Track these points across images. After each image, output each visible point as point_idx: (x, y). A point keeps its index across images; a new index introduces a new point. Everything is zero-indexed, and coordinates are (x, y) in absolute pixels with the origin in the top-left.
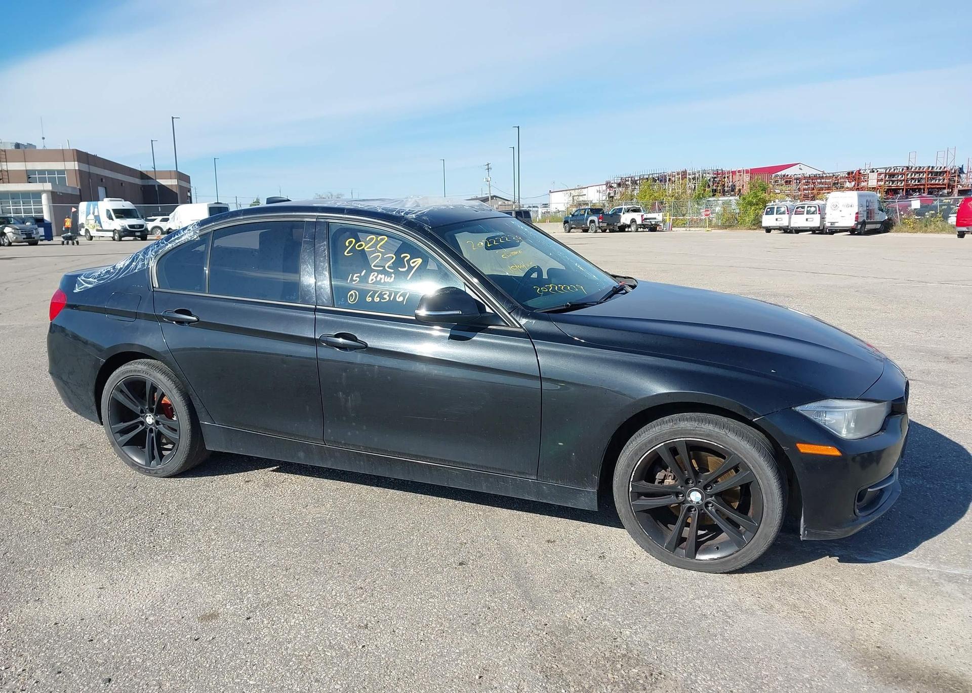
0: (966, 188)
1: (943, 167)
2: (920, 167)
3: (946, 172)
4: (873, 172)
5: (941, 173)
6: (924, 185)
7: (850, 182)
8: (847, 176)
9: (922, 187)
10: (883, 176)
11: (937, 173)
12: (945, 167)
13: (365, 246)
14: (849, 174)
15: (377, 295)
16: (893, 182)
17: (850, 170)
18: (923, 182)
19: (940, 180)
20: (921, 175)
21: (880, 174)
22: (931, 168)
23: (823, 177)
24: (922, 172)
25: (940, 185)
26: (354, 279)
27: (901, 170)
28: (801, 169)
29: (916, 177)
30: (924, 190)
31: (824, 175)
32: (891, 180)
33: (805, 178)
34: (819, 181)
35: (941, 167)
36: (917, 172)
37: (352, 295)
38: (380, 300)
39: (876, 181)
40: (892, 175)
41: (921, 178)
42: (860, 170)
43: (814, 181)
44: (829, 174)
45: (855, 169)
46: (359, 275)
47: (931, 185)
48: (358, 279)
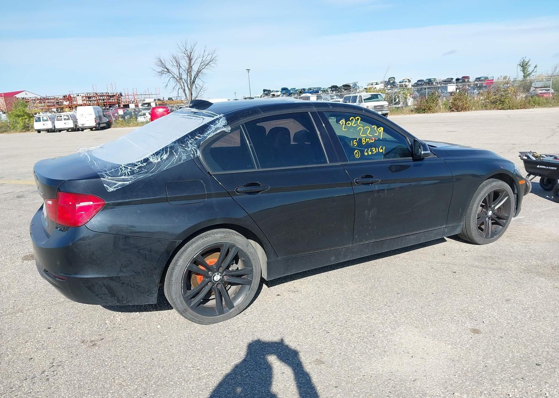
0: (126, 104)
1: (113, 93)
2: (102, 93)
3: (115, 95)
4: (78, 95)
5: (113, 96)
6: (106, 103)
7: (66, 102)
8: (63, 98)
9: (105, 104)
10: (84, 98)
11: (111, 96)
12: (114, 93)
13: (352, 124)
14: (64, 97)
15: (369, 151)
16: (91, 101)
17: (65, 94)
18: (105, 101)
19: (113, 100)
20: (104, 97)
21: (83, 97)
22: (107, 94)
23: (48, 99)
24: (103, 96)
25: (113, 102)
26: (354, 143)
27: (93, 94)
28: (26, 94)
29: (101, 98)
30: (107, 105)
31: (49, 98)
32: (90, 100)
33: (38, 99)
34: (47, 101)
35: (112, 93)
36: (102, 96)
37: (356, 153)
38: (372, 153)
39: (81, 101)
40: (89, 98)
41: (104, 99)
42: (70, 95)
43: (43, 101)
44: (52, 97)
45: (67, 94)
46: (356, 141)
47: (109, 102)
48: (356, 143)
